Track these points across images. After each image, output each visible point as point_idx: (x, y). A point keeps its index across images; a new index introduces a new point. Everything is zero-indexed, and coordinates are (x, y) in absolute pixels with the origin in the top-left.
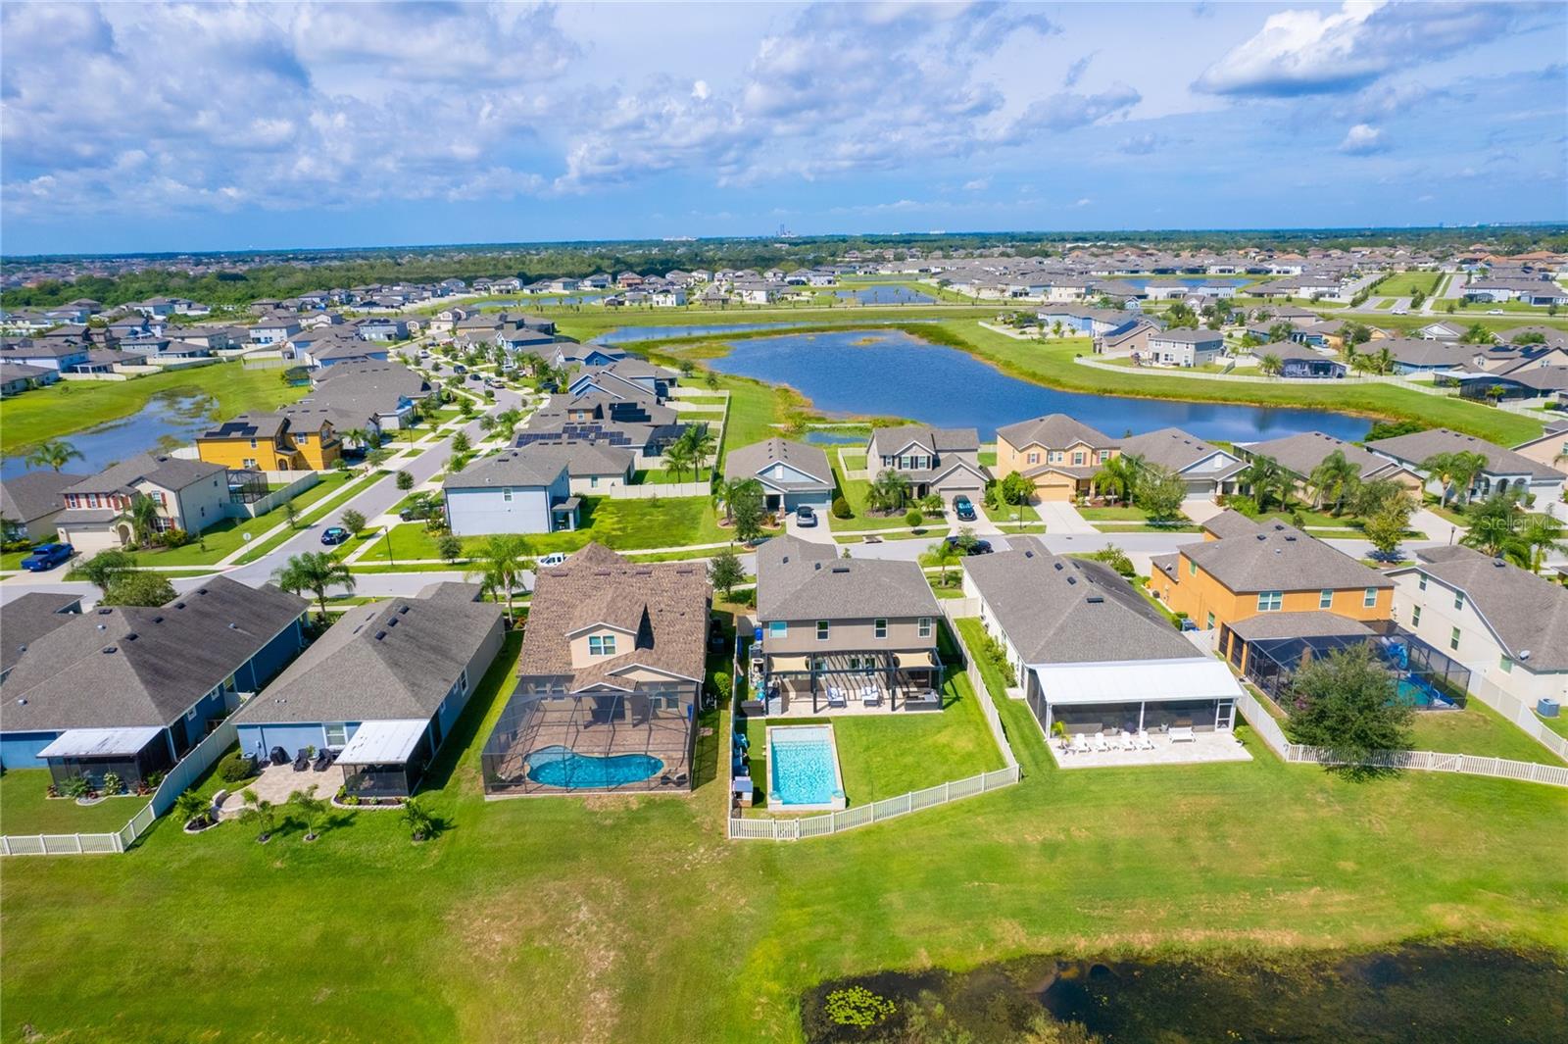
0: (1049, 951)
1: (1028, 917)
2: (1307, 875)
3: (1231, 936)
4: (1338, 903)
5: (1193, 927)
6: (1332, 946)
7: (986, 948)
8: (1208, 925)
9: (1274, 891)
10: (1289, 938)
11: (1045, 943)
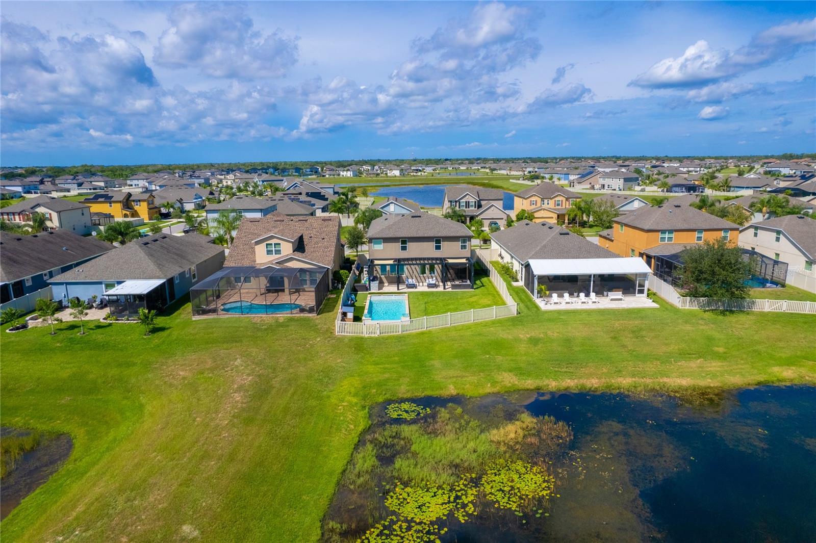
0: (532, 387)
1: (519, 371)
2: (695, 354)
3: (648, 381)
4: (715, 366)
5: (624, 377)
6: (712, 385)
7: (492, 385)
8: (634, 376)
9: (674, 360)
10: (685, 381)
11: (530, 383)
